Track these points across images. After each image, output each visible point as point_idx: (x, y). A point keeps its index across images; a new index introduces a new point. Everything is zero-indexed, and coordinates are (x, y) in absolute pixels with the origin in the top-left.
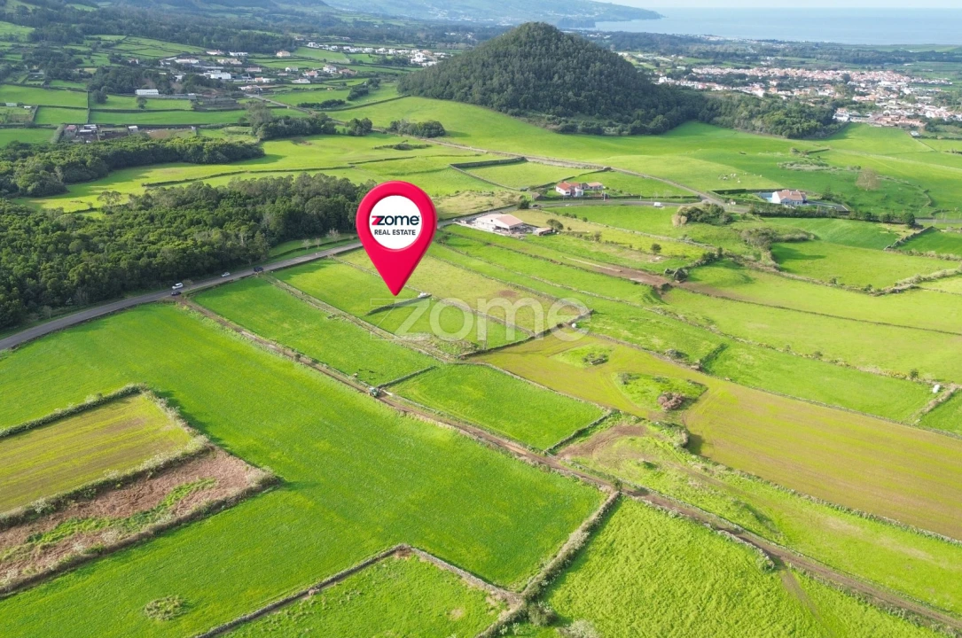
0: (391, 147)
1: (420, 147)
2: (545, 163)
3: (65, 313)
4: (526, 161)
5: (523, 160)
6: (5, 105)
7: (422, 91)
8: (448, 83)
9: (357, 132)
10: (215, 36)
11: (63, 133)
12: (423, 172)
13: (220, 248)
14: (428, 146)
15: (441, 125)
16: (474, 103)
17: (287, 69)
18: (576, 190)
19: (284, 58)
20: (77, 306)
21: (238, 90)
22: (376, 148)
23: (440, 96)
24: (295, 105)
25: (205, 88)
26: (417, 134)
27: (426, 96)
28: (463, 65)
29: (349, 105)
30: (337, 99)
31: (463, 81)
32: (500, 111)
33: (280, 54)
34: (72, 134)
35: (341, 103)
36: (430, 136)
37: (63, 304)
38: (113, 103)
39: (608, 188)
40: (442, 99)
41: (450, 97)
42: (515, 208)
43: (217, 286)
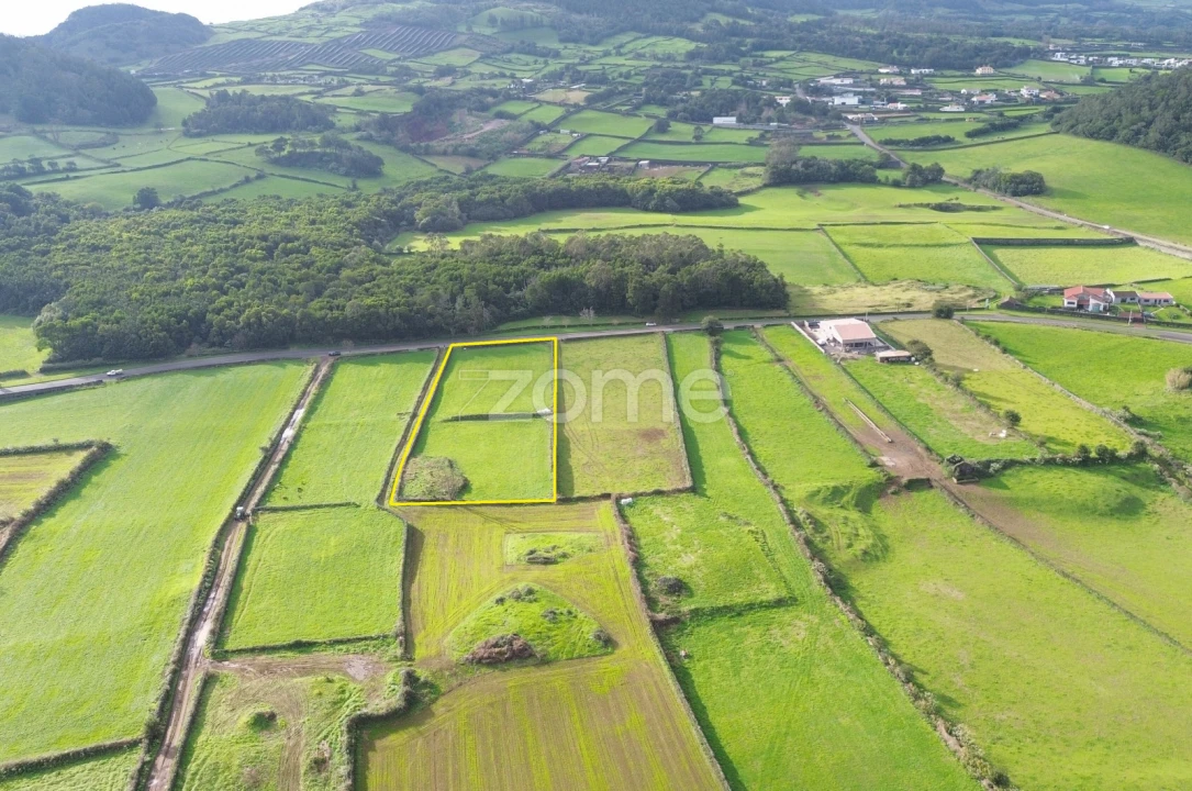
0: (928, 205)
1: (979, 209)
2: (1164, 250)
3: (216, 354)
4: (1136, 244)
5: (1130, 242)
6: (559, 132)
7: (1072, 127)
8: (1120, 115)
9: (907, 183)
10: (909, 49)
11: (570, 164)
12: (917, 245)
14: (994, 208)
15: (1041, 179)
16: (1146, 147)
17: (963, 91)
19: (983, 75)
21: (840, 118)
22: (900, 206)
23: (1093, 135)
24: (878, 140)
26: (999, 189)
27: (1076, 134)
29: (958, 142)
30: (943, 136)
31: (1146, 113)
33: (979, 71)
34: (577, 167)
35: (948, 140)
36: (1015, 194)
37: (221, 345)
38: (673, 133)
39: (1178, 306)
40: (1097, 139)
41: (1111, 136)
42: (930, 316)
43: (382, 354)
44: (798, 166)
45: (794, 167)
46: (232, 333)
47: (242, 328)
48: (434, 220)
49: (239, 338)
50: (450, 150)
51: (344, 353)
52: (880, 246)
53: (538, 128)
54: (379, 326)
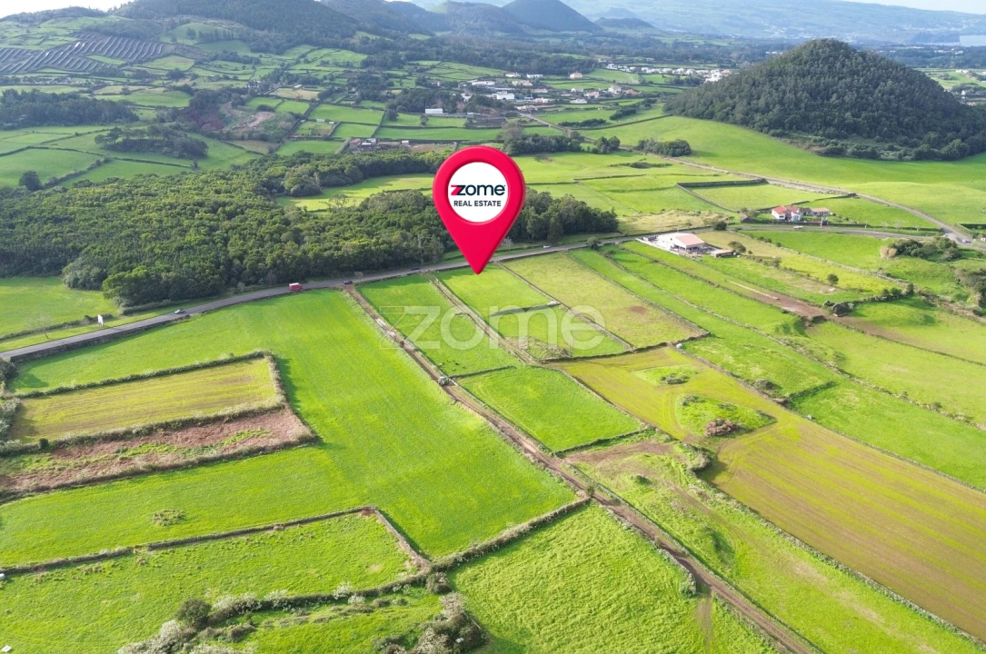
0: (628, 165)
1: (659, 166)
2: (787, 186)
3: (255, 290)
4: (767, 183)
5: (763, 182)
6: (315, 121)
7: (683, 111)
8: (712, 102)
9: (602, 150)
10: (518, 60)
11: (348, 145)
12: (645, 190)
13: (396, 247)
14: (667, 165)
15: (688, 145)
16: (735, 123)
17: (573, 90)
18: (793, 214)
19: (576, 79)
20: (267, 285)
21: (514, 109)
22: (611, 166)
23: (700, 116)
24: (557, 123)
25: (485, 108)
26: (662, 153)
27: (687, 115)
28: (731, 85)
29: (609, 124)
30: (598, 118)
31: (728, 101)
32: (761, 131)
33: (572, 76)
34: (355, 146)
35: (602, 122)
36: (674, 155)
37: (256, 282)
38: (401, 120)
39: (834, 215)
40: (702, 118)
41: (711, 116)
42: (712, 229)
43: (384, 280)
44: (529, 141)
45: (527, 142)
46: (264, 273)
47: (270, 268)
48: (302, 187)
49: (271, 276)
50: (246, 135)
51: (355, 281)
52: (623, 191)
53: (298, 118)
54: (374, 259)
